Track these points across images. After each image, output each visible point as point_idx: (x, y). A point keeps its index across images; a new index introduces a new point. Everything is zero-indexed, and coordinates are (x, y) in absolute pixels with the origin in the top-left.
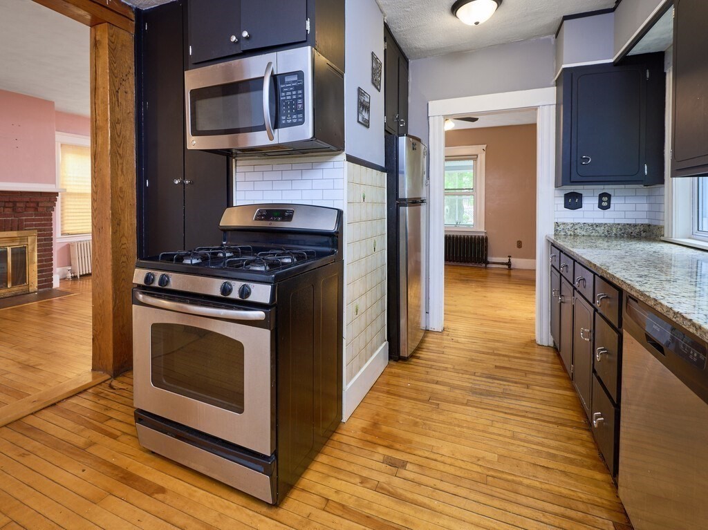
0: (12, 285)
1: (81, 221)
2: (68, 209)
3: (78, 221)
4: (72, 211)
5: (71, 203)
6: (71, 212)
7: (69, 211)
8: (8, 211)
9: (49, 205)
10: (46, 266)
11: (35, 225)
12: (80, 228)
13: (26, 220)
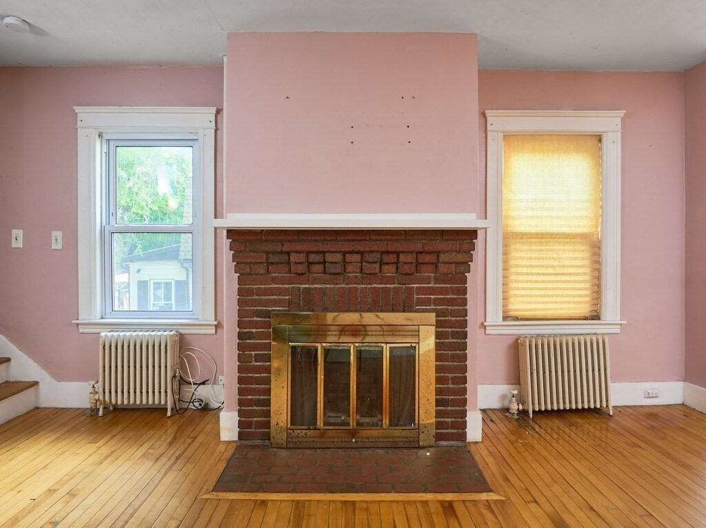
0: (390, 425)
1: (542, 292)
2: (517, 266)
3: (534, 292)
4: (525, 270)
5: (524, 255)
6: (522, 274)
7: (519, 270)
8: (389, 271)
9: (460, 258)
10: (453, 392)
11: (437, 302)
12: (540, 306)
13: (419, 291)
